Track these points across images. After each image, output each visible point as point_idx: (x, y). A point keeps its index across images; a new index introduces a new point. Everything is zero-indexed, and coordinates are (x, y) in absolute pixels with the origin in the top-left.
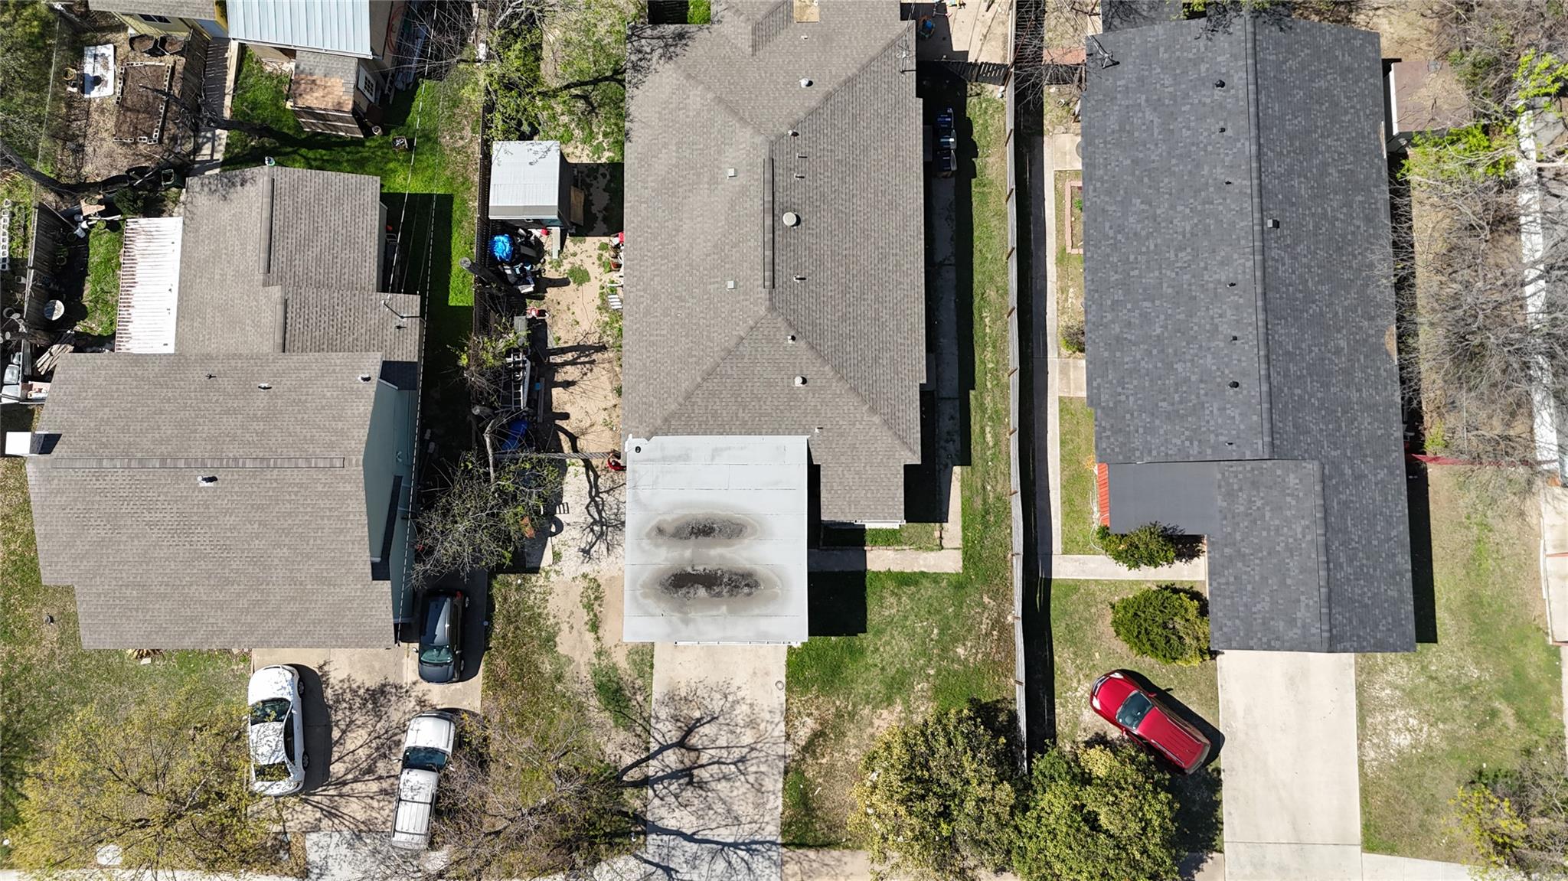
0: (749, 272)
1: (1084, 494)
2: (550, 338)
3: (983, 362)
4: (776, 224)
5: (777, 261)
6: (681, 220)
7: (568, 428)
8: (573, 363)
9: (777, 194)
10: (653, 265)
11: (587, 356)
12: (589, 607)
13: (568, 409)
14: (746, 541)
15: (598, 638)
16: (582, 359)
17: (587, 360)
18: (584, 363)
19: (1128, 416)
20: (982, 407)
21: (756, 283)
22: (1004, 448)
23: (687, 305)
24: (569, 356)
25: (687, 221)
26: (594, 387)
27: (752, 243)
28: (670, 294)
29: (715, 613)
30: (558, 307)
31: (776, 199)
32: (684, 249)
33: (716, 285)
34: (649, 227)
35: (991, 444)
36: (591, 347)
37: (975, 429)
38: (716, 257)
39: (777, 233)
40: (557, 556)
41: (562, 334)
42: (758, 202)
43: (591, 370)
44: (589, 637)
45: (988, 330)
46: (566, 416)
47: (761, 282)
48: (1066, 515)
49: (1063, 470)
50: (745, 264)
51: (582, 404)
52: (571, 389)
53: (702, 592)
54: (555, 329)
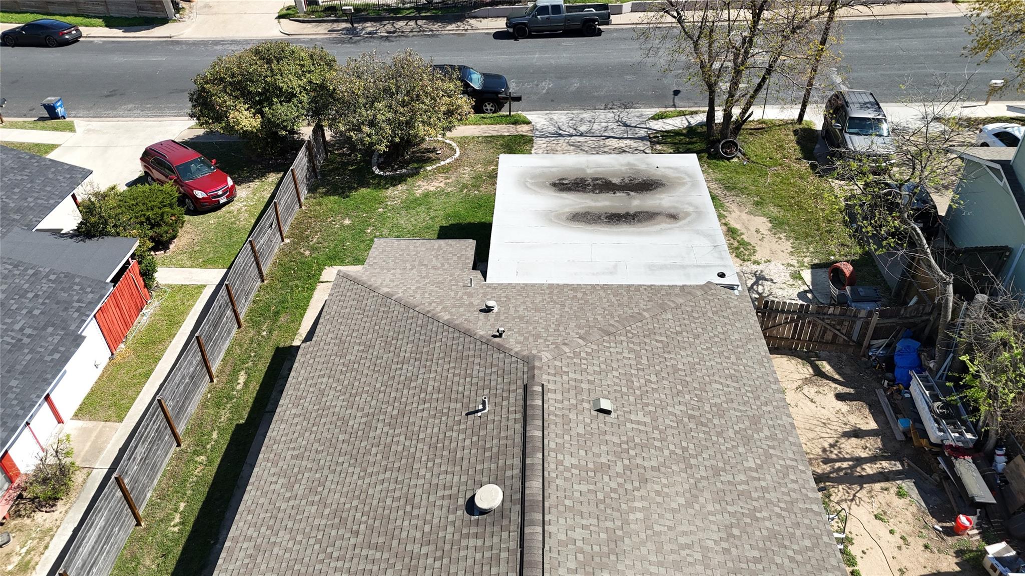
0: (572, 416)
1: (151, 327)
2: (915, 493)
3: (210, 462)
4: (518, 484)
5: (519, 427)
6: (726, 551)
7: (834, 385)
8: (859, 461)
9: (514, 544)
10: (765, 490)
11: (840, 469)
12: (743, 243)
13: (843, 406)
14: (567, 210)
15: (725, 224)
16: (845, 465)
17: (837, 465)
18: (844, 460)
19: (36, 312)
20: (236, 409)
21: (559, 397)
22: (228, 370)
23: (683, 408)
24: (869, 469)
25: (710, 544)
26: (811, 430)
27: (568, 461)
28: (719, 434)
29: (599, 169)
30: (925, 541)
31: (515, 535)
32: (707, 494)
33: (633, 417)
34: (792, 560)
35: (242, 373)
36: (839, 481)
37: (255, 387)
38: (639, 461)
39: (517, 471)
40: (797, 276)
41: (899, 503)
42: (557, 528)
43: (824, 450)
44: (734, 224)
45: (182, 506)
46: (840, 397)
47: (549, 396)
48: (184, 313)
49: (163, 351)
50: (581, 430)
51: (824, 412)
52: (847, 429)
53: (615, 181)
54: (914, 509)
